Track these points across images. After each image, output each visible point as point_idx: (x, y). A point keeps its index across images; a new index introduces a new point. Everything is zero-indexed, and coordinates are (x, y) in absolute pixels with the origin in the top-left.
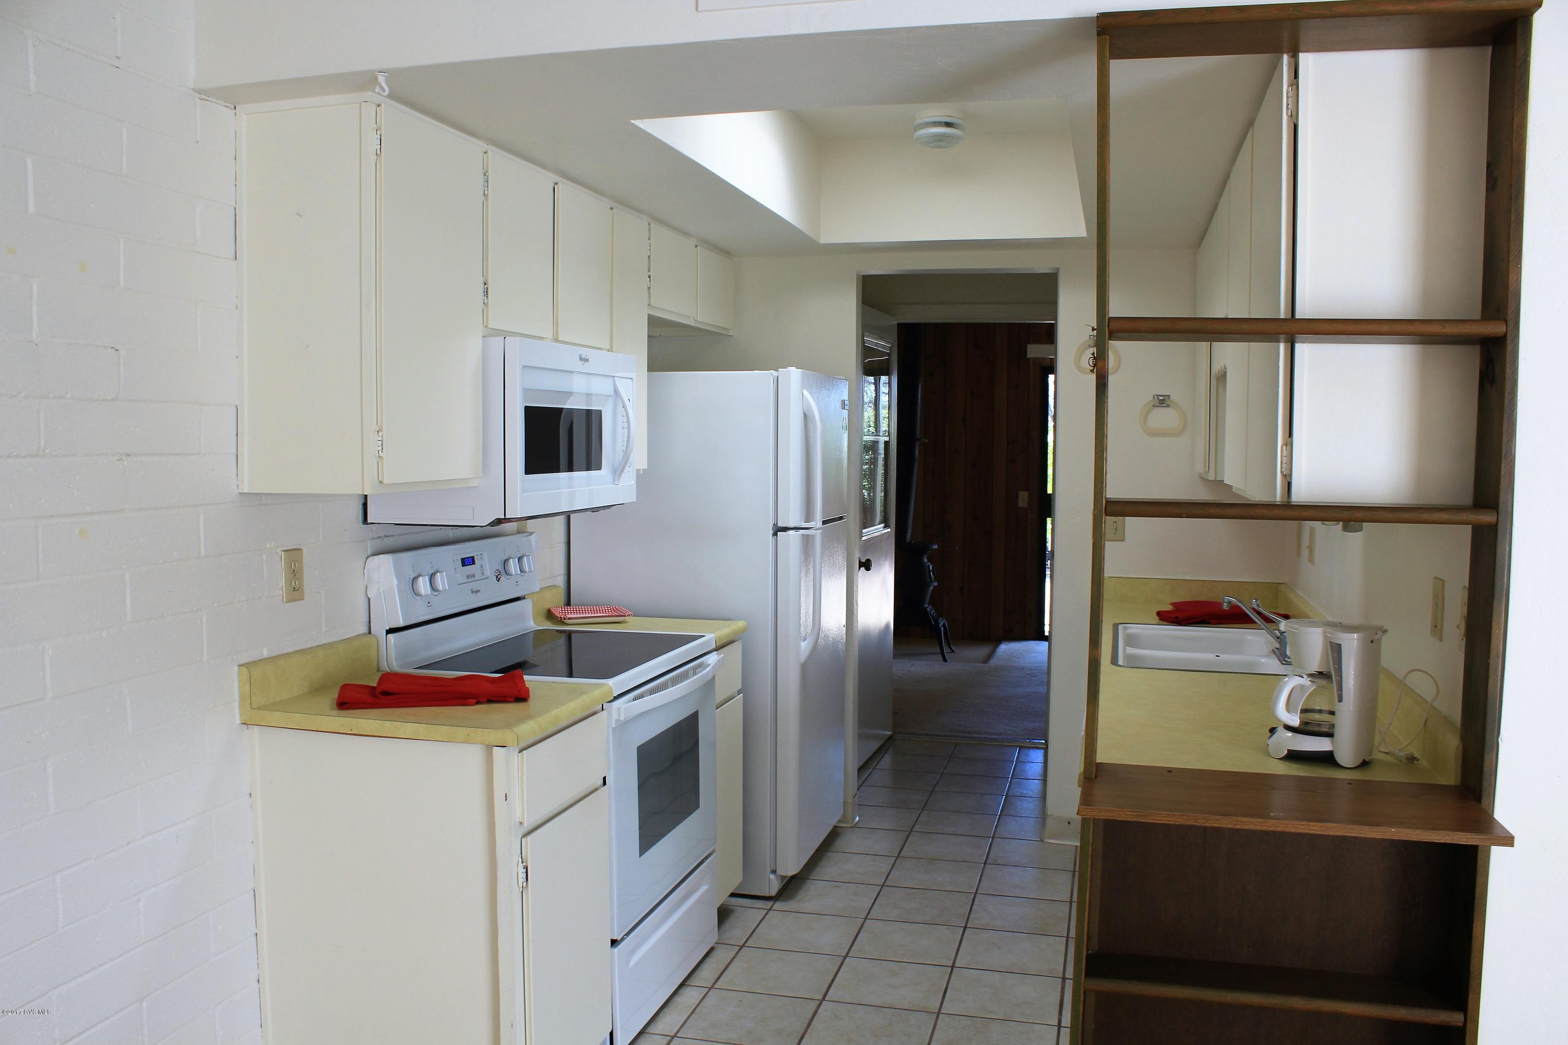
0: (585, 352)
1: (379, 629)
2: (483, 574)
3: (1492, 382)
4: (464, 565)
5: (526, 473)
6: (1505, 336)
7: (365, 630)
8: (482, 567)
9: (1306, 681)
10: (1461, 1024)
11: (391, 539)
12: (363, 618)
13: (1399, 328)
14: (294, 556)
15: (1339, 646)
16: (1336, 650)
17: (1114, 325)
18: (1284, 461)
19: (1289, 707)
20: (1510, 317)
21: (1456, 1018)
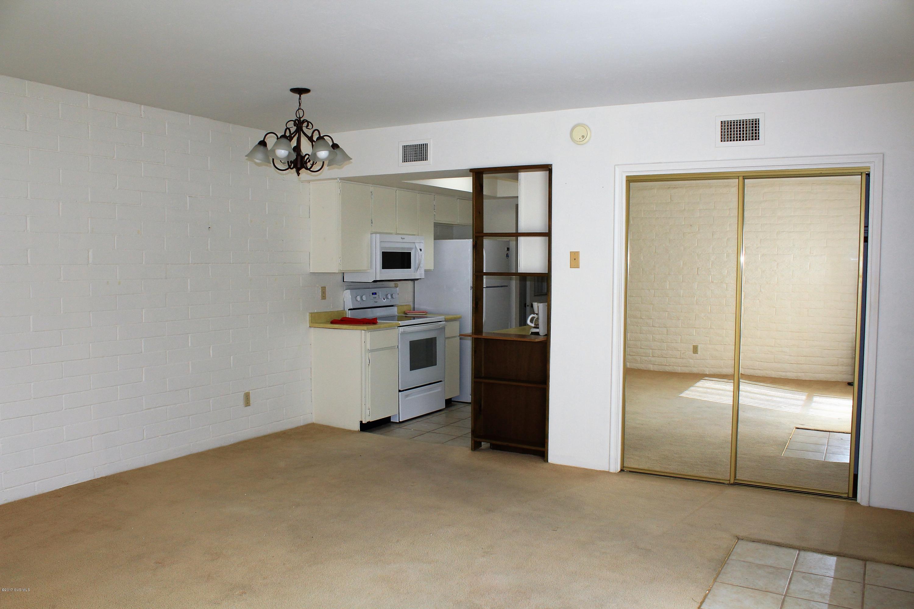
0: (403, 236)
1: (347, 309)
2: (379, 297)
4: (373, 294)
5: (383, 268)
7: (343, 309)
8: (379, 295)
9: (535, 315)
11: (352, 286)
12: (343, 306)
14: (324, 289)
15: (538, 306)
21: (545, 386)
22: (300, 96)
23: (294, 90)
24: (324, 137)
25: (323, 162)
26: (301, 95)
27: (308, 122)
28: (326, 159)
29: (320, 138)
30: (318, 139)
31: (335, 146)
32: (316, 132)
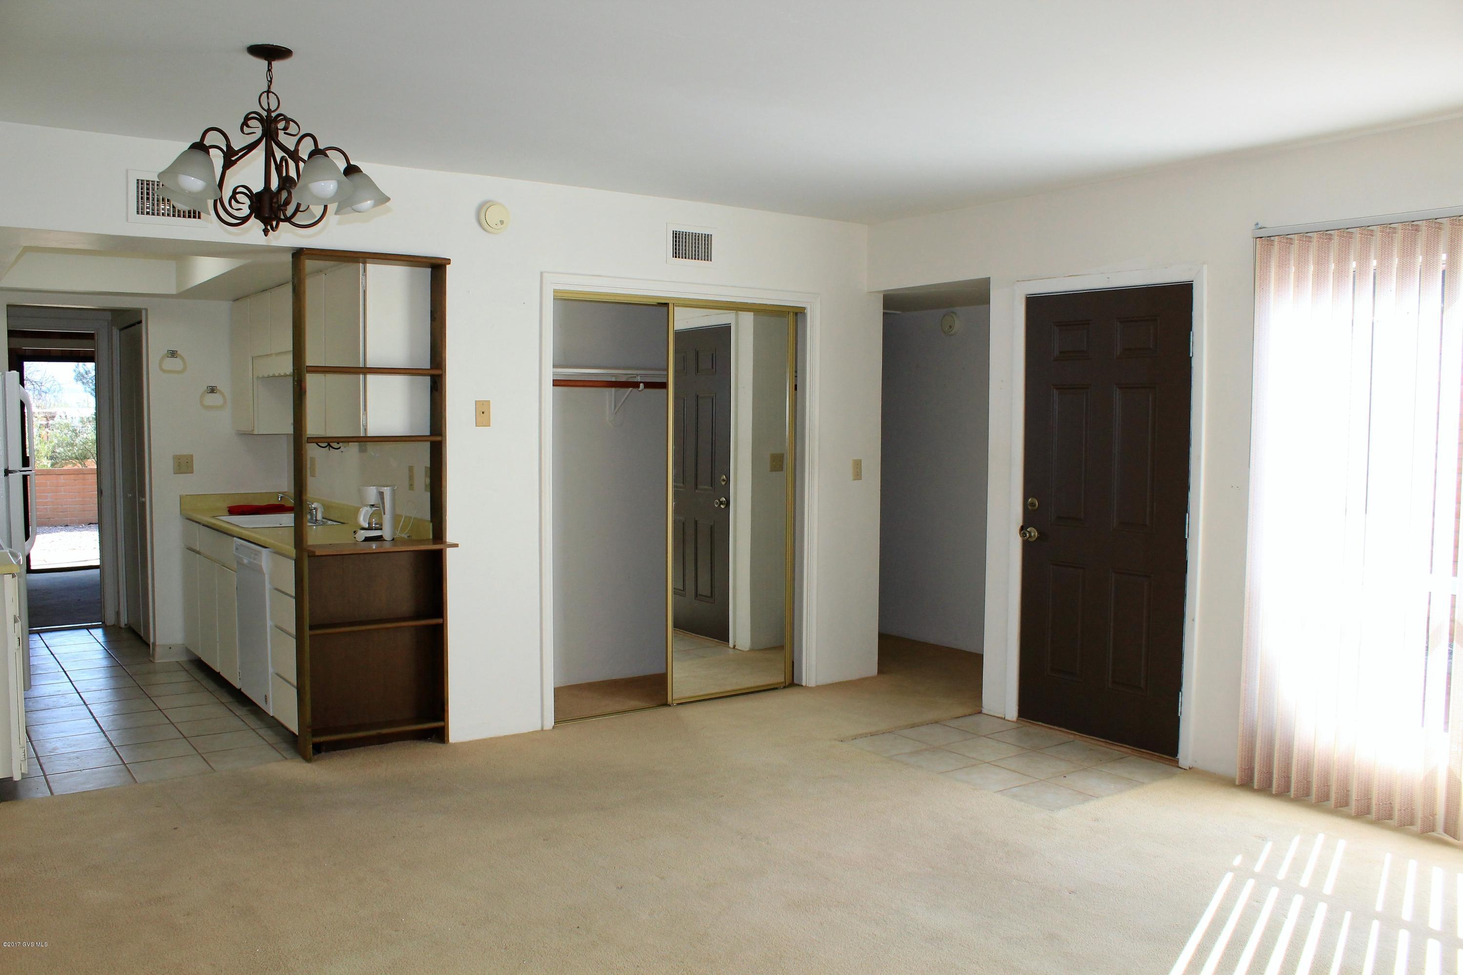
3: (437, 390)
6: (442, 374)
9: (368, 508)
10: (442, 622)
13: (408, 371)
15: (383, 493)
16: (381, 494)
17: (308, 369)
18: (364, 420)
19: (364, 520)
20: (443, 368)
21: (440, 621)
22: (270, 64)
23: (258, 51)
24: (327, 152)
25: (326, 207)
26: (273, 63)
27: (288, 120)
28: (332, 200)
29: (317, 152)
30: (312, 155)
31: (351, 170)
32: (308, 141)
